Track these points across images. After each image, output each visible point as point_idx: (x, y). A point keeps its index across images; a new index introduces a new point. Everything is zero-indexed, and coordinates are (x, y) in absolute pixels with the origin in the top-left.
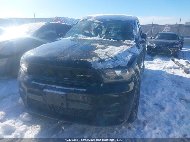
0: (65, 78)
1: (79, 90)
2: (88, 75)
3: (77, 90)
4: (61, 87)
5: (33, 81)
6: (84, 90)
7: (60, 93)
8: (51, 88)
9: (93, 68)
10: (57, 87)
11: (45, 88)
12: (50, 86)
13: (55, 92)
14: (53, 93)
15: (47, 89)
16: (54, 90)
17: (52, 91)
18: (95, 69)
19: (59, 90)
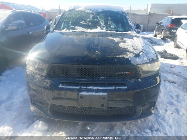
0: (102, 78)
1: (121, 89)
2: (127, 72)
3: (118, 89)
4: (99, 88)
5: (61, 85)
6: (126, 88)
7: (101, 94)
8: (88, 91)
9: (132, 64)
10: (95, 88)
11: (80, 90)
12: (86, 88)
13: (94, 93)
14: (92, 95)
15: (83, 91)
16: (93, 92)
17: (90, 93)
18: (135, 65)
19: (98, 91)
